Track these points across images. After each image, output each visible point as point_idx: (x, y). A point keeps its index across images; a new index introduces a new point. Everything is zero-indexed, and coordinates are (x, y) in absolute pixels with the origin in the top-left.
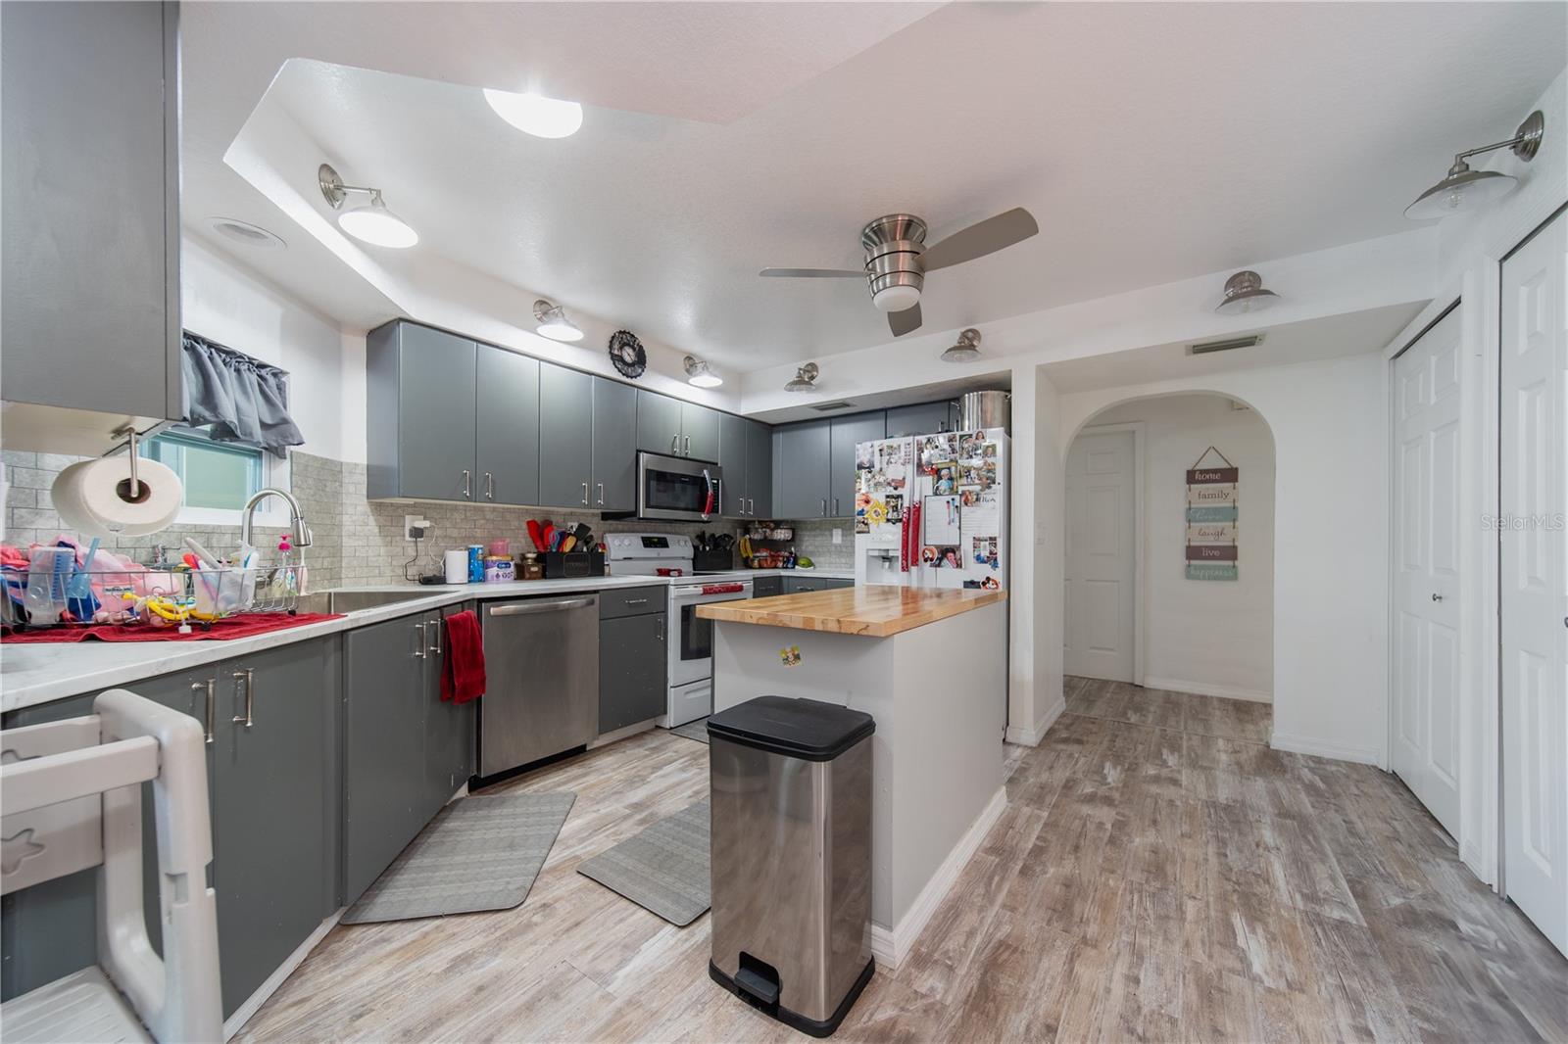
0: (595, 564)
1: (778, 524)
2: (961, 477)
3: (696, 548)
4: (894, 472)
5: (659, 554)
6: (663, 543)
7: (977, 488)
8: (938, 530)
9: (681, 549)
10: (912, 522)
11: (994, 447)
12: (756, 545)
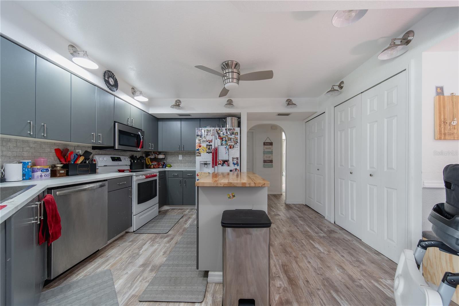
0: (92, 169)
1: (160, 153)
2: (229, 140)
3: (131, 161)
4: (209, 138)
5: (118, 164)
6: (119, 159)
7: (233, 144)
8: (223, 155)
9: (126, 162)
10: (215, 153)
11: (237, 133)
12: (152, 160)
